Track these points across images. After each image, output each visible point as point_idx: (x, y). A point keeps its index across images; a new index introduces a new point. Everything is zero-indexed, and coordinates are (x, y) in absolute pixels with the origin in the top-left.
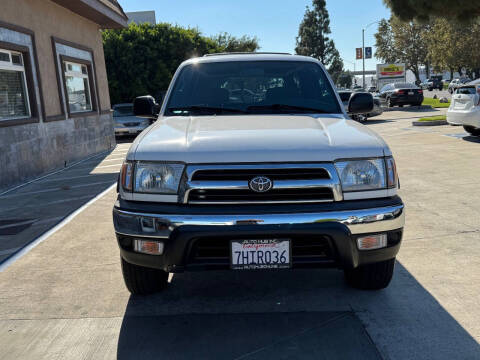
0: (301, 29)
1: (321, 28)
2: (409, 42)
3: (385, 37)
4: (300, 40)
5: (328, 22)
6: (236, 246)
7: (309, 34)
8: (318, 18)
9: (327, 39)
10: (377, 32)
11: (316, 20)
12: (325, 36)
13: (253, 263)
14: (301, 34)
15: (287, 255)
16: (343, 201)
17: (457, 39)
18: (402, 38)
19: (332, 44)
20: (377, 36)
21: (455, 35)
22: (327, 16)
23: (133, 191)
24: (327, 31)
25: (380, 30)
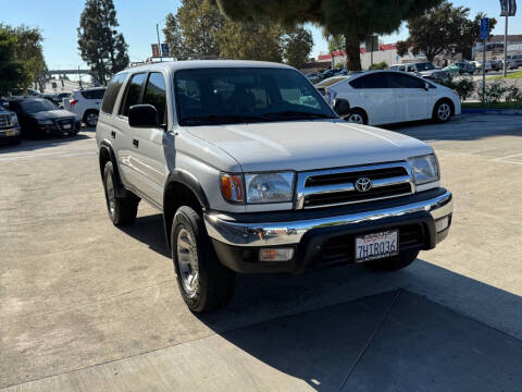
0: (83, 19)
1: (107, 20)
2: (198, 40)
3: (174, 33)
4: (82, 31)
5: (114, 13)
6: (359, 242)
7: (93, 25)
8: (102, 8)
9: (115, 32)
10: (165, 27)
11: (100, 10)
12: (112, 28)
13: (371, 255)
14: (82, 24)
15: (395, 244)
16: (416, 193)
17: (248, 39)
18: (193, 35)
19: (121, 37)
20: (166, 32)
21: (245, 35)
22: (112, 7)
23: (246, 204)
24: (114, 23)
25: (168, 25)
